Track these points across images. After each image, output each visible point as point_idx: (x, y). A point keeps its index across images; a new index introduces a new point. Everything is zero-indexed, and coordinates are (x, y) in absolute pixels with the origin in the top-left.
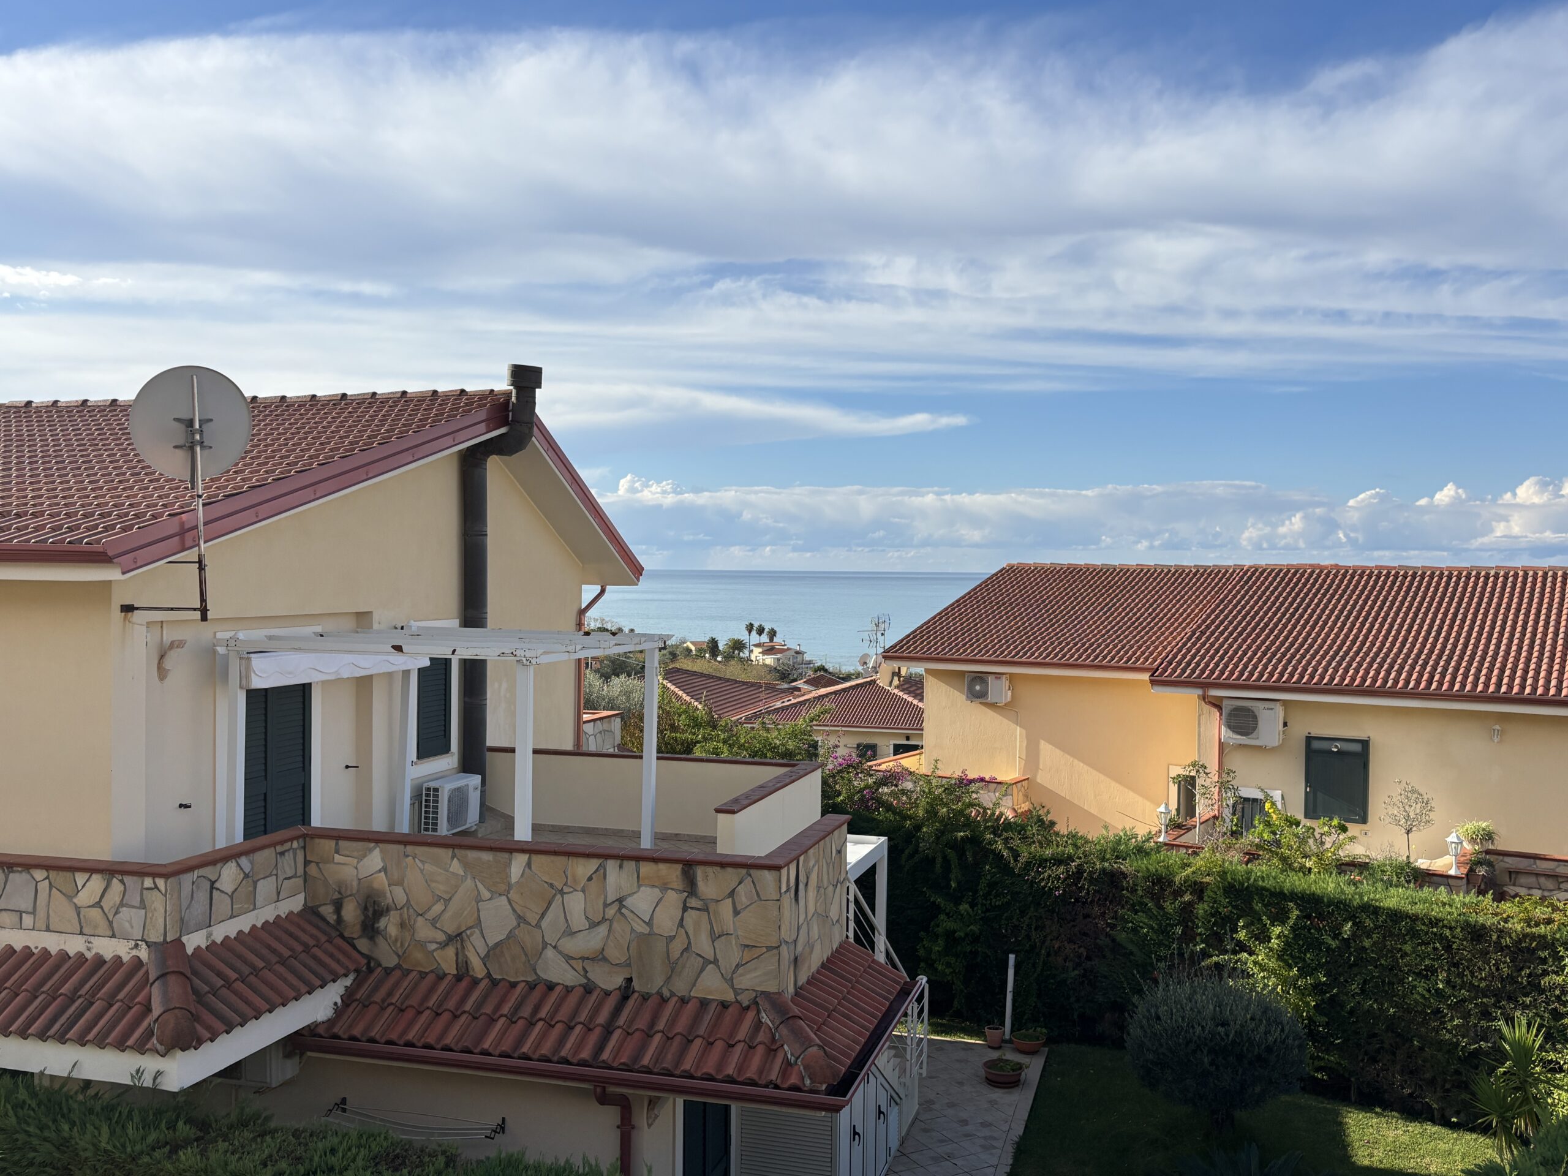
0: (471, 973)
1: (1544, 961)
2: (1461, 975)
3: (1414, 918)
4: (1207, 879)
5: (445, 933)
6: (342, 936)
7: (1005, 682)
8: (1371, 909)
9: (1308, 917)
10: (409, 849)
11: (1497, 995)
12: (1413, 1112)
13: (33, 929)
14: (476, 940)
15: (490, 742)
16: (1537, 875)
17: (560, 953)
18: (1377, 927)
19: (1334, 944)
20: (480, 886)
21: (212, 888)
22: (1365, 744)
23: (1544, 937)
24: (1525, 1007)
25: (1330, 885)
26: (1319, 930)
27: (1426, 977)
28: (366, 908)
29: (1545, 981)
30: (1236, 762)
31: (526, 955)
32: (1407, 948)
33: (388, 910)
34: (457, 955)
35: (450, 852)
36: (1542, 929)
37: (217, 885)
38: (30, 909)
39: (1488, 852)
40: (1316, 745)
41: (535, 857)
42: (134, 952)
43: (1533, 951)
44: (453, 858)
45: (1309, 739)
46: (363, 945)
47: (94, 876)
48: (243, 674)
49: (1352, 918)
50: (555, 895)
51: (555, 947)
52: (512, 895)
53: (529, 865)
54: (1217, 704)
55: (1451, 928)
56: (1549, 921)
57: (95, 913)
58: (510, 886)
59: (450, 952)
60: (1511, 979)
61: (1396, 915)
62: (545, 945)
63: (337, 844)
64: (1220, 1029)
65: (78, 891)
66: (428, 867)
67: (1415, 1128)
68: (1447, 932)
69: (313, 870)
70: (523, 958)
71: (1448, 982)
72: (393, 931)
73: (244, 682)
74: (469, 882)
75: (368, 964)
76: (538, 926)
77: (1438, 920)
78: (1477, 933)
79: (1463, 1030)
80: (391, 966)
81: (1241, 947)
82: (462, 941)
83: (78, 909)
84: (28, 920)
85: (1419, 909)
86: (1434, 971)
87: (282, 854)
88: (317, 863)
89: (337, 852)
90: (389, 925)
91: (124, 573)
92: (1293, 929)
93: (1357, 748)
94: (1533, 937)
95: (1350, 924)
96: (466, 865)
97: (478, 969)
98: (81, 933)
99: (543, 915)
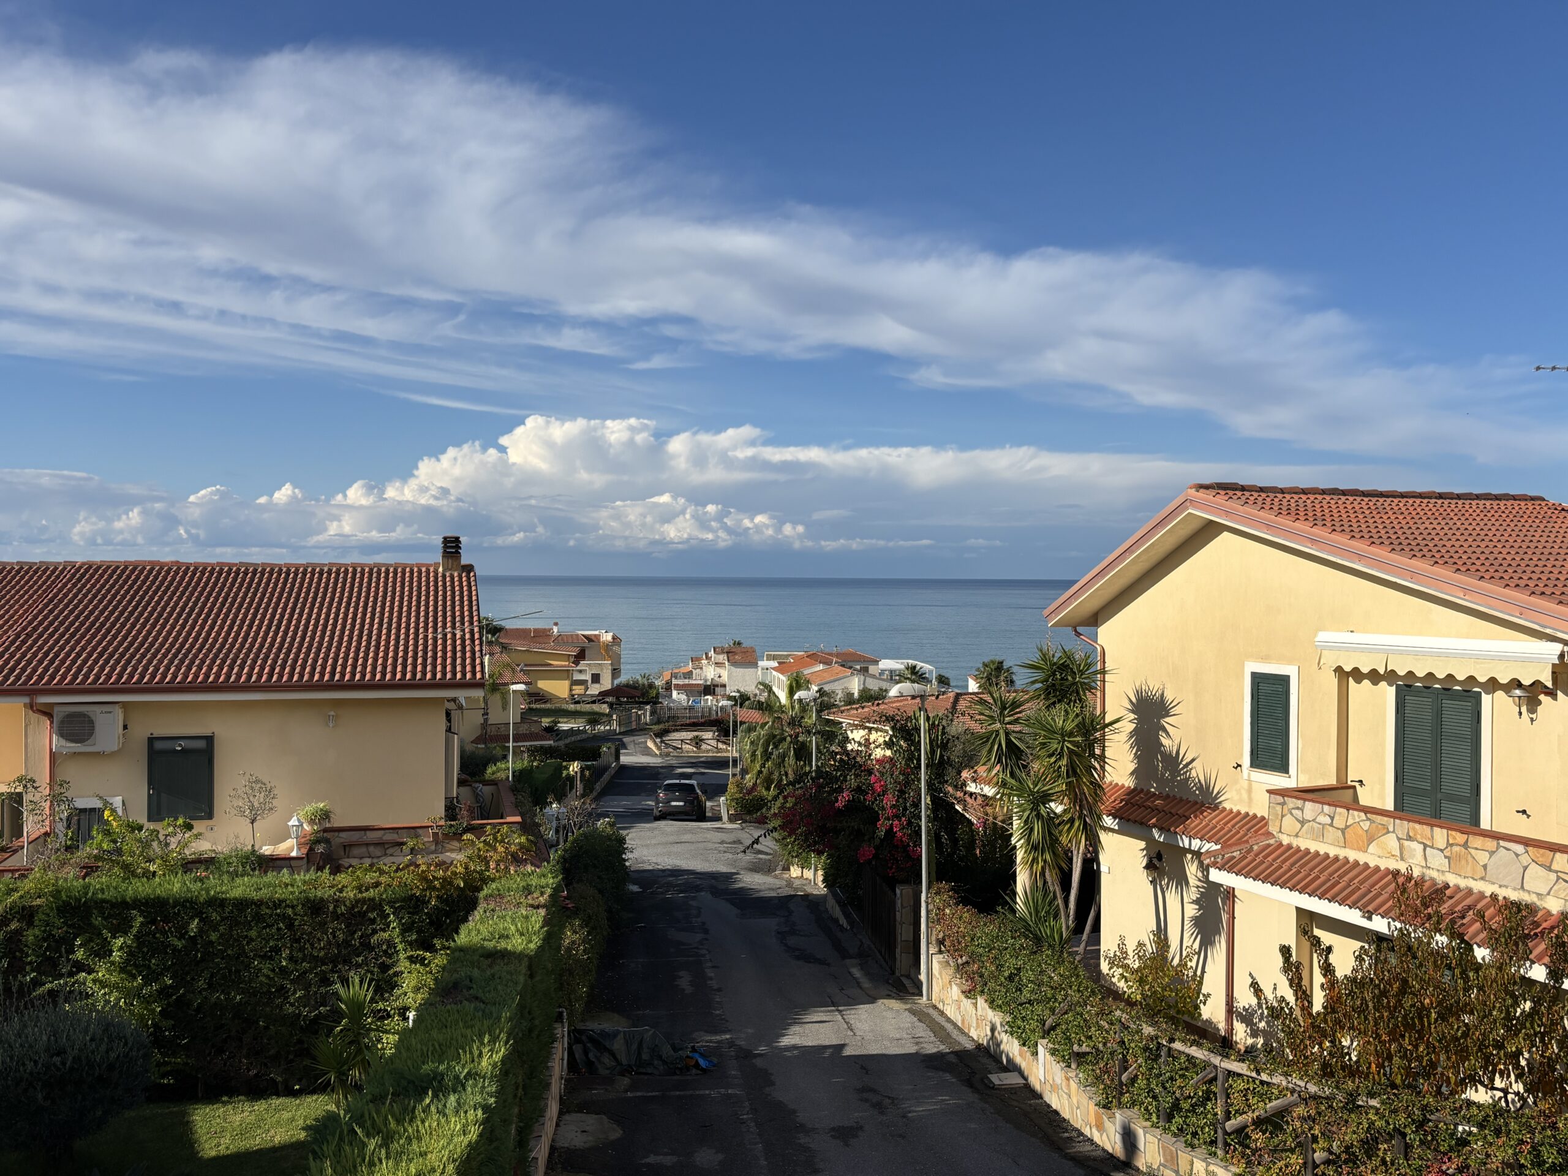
1: (373, 921)
2: (302, 949)
3: (259, 903)
4: (38, 902)
8: (218, 903)
9: (153, 922)
11: (334, 961)
12: (257, 1091)
16: (367, 845)
18: (223, 919)
19: (179, 944)
22: (210, 739)
23: (373, 900)
24: (358, 966)
25: (176, 886)
26: (164, 933)
27: (271, 958)
29: (374, 940)
30: (70, 772)
32: (253, 933)
36: (372, 893)
39: (325, 830)
40: (159, 745)
43: (363, 914)
45: (151, 740)
49: (199, 914)
54: (46, 712)
55: (293, 907)
56: (377, 885)
60: (347, 943)
61: (242, 904)
64: (57, 1060)
67: (260, 1106)
68: (290, 911)
71: (291, 958)
77: (281, 901)
78: (315, 907)
79: (304, 1001)
81: (80, 967)
85: (264, 893)
86: (277, 950)
92: (137, 937)
93: (201, 744)
94: (364, 901)
95: (196, 921)
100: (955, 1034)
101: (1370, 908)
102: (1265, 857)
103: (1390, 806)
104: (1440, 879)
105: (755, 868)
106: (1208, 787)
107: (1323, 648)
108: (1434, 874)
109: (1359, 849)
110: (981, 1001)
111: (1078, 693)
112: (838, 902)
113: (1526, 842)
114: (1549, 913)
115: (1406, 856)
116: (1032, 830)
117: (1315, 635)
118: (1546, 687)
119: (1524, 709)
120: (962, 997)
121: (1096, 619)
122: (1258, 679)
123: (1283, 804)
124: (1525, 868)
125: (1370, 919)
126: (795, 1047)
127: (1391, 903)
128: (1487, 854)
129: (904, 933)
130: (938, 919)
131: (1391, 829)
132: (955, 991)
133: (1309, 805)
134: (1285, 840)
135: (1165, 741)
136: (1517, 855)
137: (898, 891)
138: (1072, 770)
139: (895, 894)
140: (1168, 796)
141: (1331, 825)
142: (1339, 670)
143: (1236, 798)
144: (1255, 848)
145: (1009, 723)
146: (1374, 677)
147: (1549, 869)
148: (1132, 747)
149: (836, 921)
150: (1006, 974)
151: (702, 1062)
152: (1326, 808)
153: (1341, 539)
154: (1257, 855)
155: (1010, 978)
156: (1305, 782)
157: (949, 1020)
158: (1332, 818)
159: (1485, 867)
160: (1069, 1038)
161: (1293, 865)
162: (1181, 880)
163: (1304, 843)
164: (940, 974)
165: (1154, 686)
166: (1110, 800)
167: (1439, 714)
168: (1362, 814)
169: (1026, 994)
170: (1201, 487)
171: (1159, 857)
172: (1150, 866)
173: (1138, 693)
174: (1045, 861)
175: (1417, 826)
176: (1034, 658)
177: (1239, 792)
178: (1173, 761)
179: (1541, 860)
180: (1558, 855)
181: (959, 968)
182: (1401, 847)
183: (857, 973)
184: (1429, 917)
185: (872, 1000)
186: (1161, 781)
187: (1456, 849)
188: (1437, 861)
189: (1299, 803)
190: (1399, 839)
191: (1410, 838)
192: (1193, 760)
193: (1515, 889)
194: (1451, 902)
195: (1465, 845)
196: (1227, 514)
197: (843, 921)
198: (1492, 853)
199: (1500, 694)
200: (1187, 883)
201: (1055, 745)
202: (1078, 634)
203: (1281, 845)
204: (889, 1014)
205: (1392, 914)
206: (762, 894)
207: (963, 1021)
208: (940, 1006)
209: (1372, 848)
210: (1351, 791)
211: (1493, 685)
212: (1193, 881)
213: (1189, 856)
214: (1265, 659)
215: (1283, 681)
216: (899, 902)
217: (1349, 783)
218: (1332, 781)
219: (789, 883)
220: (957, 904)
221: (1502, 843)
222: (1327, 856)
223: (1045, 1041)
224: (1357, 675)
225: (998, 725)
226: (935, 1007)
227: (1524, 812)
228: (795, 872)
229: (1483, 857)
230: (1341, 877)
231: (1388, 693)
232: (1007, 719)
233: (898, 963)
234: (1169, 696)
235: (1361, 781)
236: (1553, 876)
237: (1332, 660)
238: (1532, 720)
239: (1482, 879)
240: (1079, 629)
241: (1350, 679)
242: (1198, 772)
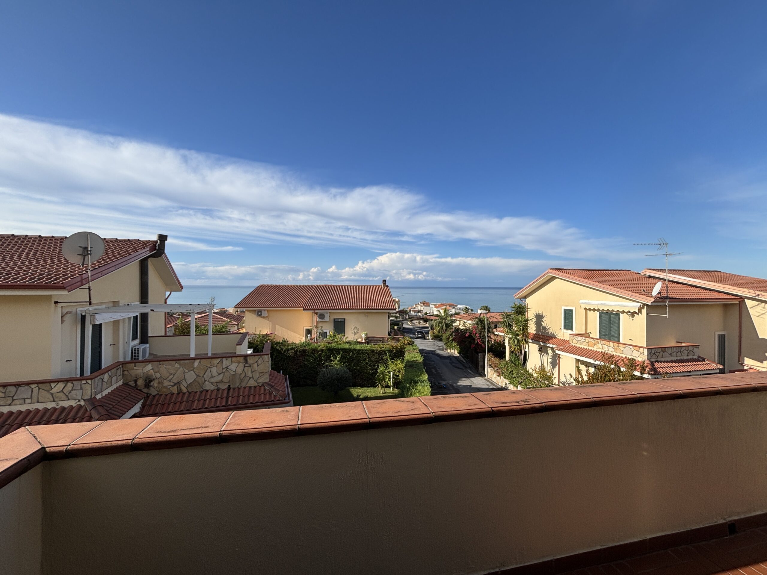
0: (182, 391)
1: (383, 354)
2: (370, 359)
3: (362, 350)
4: (324, 348)
5: (174, 383)
6: (137, 389)
7: (266, 311)
8: (355, 350)
9: (344, 353)
10: (161, 363)
11: (376, 362)
12: (362, 386)
13: (31, 403)
14: (184, 383)
15: (149, 335)
16: (374, 340)
17: (210, 382)
18: (356, 353)
19: (349, 357)
20: (185, 369)
21: (102, 381)
22: (345, 319)
23: (383, 350)
24: (380, 363)
25: (347, 346)
26: (346, 355)
27: (364, 361)
28: (146, 380)
29: (383, 358)
30: (320, 325)
31: (199, 384)
32: (361, 356)
33: (154, 380)
34: (178, 388)
35: (175, 362)
36: (383, 349)
37: (103, 380)
38: (29, 397)
39: (367, 337)
40: (335, 320)
41: (201, 360)
42: (78, 403)
43: (381, 353)
44: (176, 363)
45: (334, 319)
46: (145, 390)
47: (59, 383)
48: (92, 320)
49: (352, 352)
50: (208, 369)
51: (208, 381)
52: (195, 370)
53: (200, 362)
54: (316, 313)
55: (369, 351)
56: (383, 347)
57: (61, 394)
58: (194, 368)
59: (176, 387)
60: (378, 358)
61: (359, 350)
62: (205, 381)
63: (135, 364)
64: (338, 376)
65: (52, 389)
66: (167, 367)
67: (363, 389)
68: (368, 352)
69: (126, 373)
70: (199, 385)
71: (368, 361)
72: (156, 385)
73: (92, 323)
74: (181, 369)
75: (147, 395)
76: (203, 377)
77: (367, 350)
78: (373, 351)
79: (370, 369)
80: (155, 394)
81: (332, 361)
82: (179, 384)
83: (52, 394)
84: (28, 401)
85: (363, 348)
86: (366, 359)
87: (118, 369)
88: (128, 371)
89: (135, 366)
90: (155, 384)
91: (69, 292)
92: (341, 356)
93: (343, 320)
94: (381, 350)
95: (351, 353)
96: (180, 365)
97: (184, 390)
98: (54, 401)
99: (204, 374)
100: (496, 384)
101: (595, 359)
102: (569, 348)
103: (598, 337)
104: (612, 353)
105: (439, 350)
106: (554, 334)
107: (581, 304)
108: (610, 352)
109: (592, 347)
110: (502, 377)
111: (523, 313)
112: (462, 357)
113: (633, 346)
114: (638, 361)
115: (603, 348)
116: (515, 341)
117: (579, 301)
118: (636, 312)
119: (631, 317)
120: (497, 377)
121: (526, 297)
122: (565, 310)
123: (573, 337)
124: (633, 351)
125: (595, 361)
126: (461, 385)
127: (601, 358)
128: (623, 348)
129: (481, 363)
130: (490, 360)
131: (600, 342)
132: (495, 375)
133: (579, 337)
134: (574, 345)
135: (543, 323)
136: (631, 348)
137: (479, 355)
138: (523, 329)
139: (478, 355)
140: (543, 335)
141: (585, 342)
142: (585, 309)
143: (560, 336)
144: (567, 346)
145: (509, 319)
146: (594, 310)
147: (639, 351)
148: (535, 325)
149: (462, 361)
150: (509, 371)
151: (444, 386)
152: (584, 338)
153: (586, 280)
154: (567, 348)
155: (510, 372)
156: (577, 333)
157: (493, 381)
158: (585, 340)
159: (623, 351)
160: (526, 384)
161: (576, 350)
162: (547, 354)
163: (578, 345)
164: (491, 372)
165: (540, 312)
166: (531, 336)
167: (610, 318)
168: (593, 340)
169: (514, 376)
170: (551, 269)
171: (541, 348)
172: (539, 350)
173: (536, 313)
174: (517, 348)
175: (606, 342)
176: (513, 305)
177: (561, 334)
178: (545, 328)
179: (636, 350)
180: (641, 348)
181: (495, 371)
182: (602, 346)
183: (470, 371)
184: (610, 361)
185: (475, 377)
186: (542, 332)
187: (615, 347)
188: (611, 349)
189: (577, 337)
190: (602, 345)
191: (604, 345)
192: (550, 328)
193: (630, 356)
194: (614, 358)
195: (618, 346)
196: (558, 275)
197: (465, 362)
198: (624, 348)
199: (625, 314)
200: (548, 354)
201: (519, 324)
202: (521, 300)
203: (573, 346)
204: (480, 380)
205: (601, 360)
206: (443, 355)
207: (497, 382)
208: (491, 379)
209: (595, 347)
210: (588, 335)
211: (623, 312)
212: (550, 354)
213: (549, 348)
214: (567, 306)
215: (571, 311)
216: (479, 357)
217: (588, 333)
218: (584, 332)
219: (448, 353)
220: (495, 357)
221: (627, 346)
222: (584, 348)
223: (520, 385)
224: (590, 310)
225: (506, 319)
226: (489, 379)
227: (631, 340)
228: (449, 351)
229: (622, 349)
230: (588, 352)
231: (598, 314)
232: (508, 318)
233: (479, 370)
234: (544, 314)
235: (591, 333)
236: (640, 353)
237: (584, 306)
238: (633, 320)
239: (622, 353)
240: (521, 299)
241: (588, 311)
242: (551, 331)
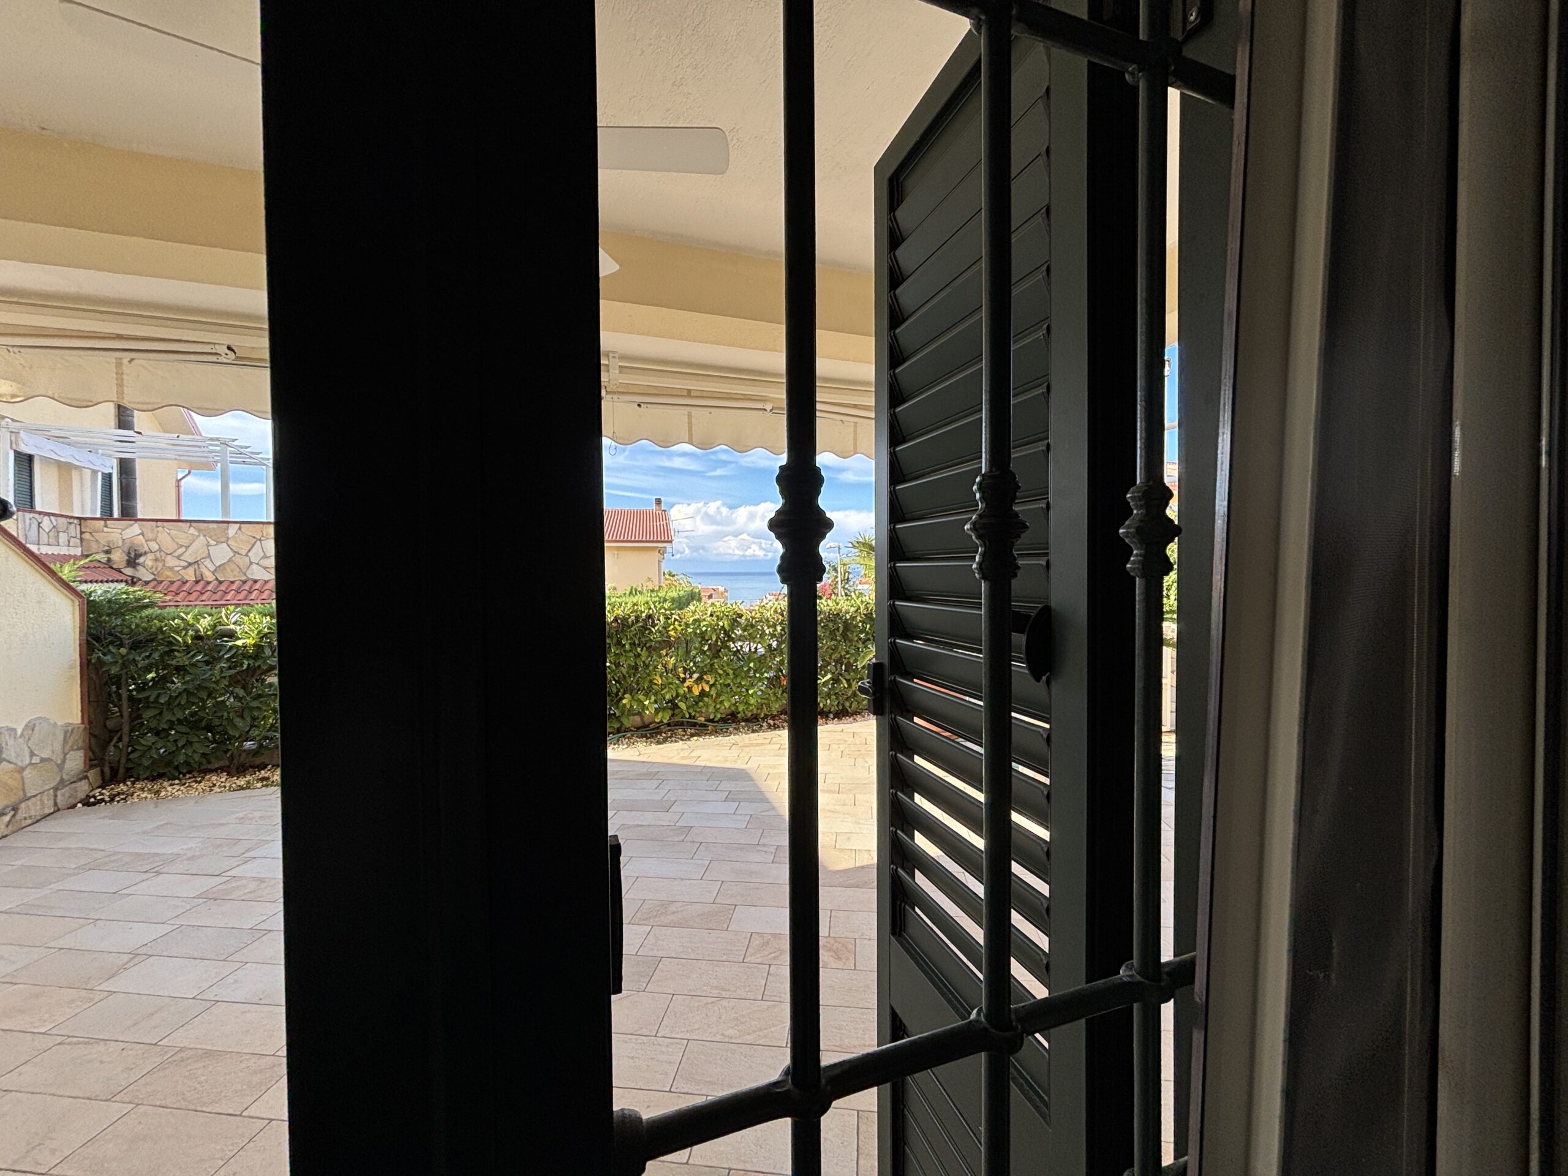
0: (205, 579)
5: (186, 561)
6: (111, 568)
10: (159, 523)
14: (207, 562)
17: (261, 566)
20: (209, 540)
21: (39, 526)
28: (129, 553)
31: (240, 568)
33: (146, 553)
34: (195, 571)
35: (188, 524)
37: (41, 525)
41: (243, 525)
44: (190, 527)
46: (129, 571)
48: (14, 441)
50: (255, 542)
51: (257, 564)
52: (229, 542)
53: (240, 529)
58: (228, 539)
59: (191, 570)
62: (251, 563)
63: (106, 523)
66: (173, 532)
69: (87, 536)
70: (238, 570)
72: (149, 563)
73: (14, 446)
74: (202, 537)
75: (132, 580)
76: (247, 555)
80: (149, 580)
82: (198, 565)
87: (70, 523)
88: (91, 533)
89: (106, 526)
90: (147, 560)
96: (199, 530)
97: (209, 577)
99: (249, 551)
